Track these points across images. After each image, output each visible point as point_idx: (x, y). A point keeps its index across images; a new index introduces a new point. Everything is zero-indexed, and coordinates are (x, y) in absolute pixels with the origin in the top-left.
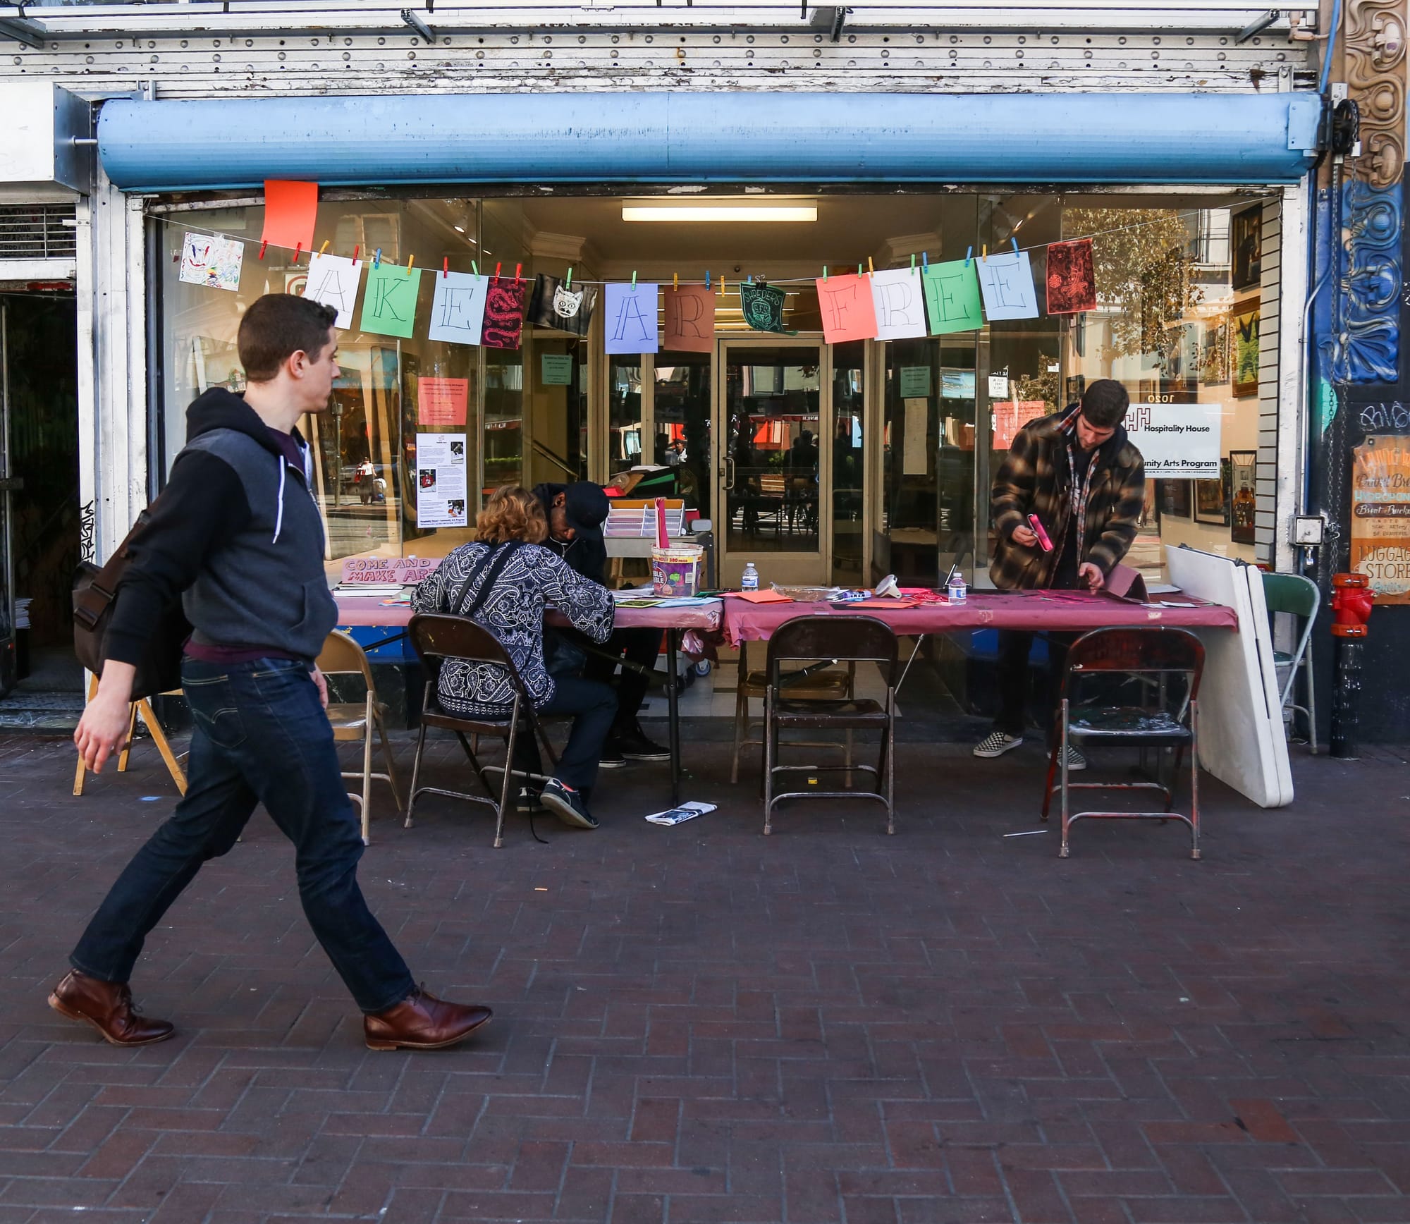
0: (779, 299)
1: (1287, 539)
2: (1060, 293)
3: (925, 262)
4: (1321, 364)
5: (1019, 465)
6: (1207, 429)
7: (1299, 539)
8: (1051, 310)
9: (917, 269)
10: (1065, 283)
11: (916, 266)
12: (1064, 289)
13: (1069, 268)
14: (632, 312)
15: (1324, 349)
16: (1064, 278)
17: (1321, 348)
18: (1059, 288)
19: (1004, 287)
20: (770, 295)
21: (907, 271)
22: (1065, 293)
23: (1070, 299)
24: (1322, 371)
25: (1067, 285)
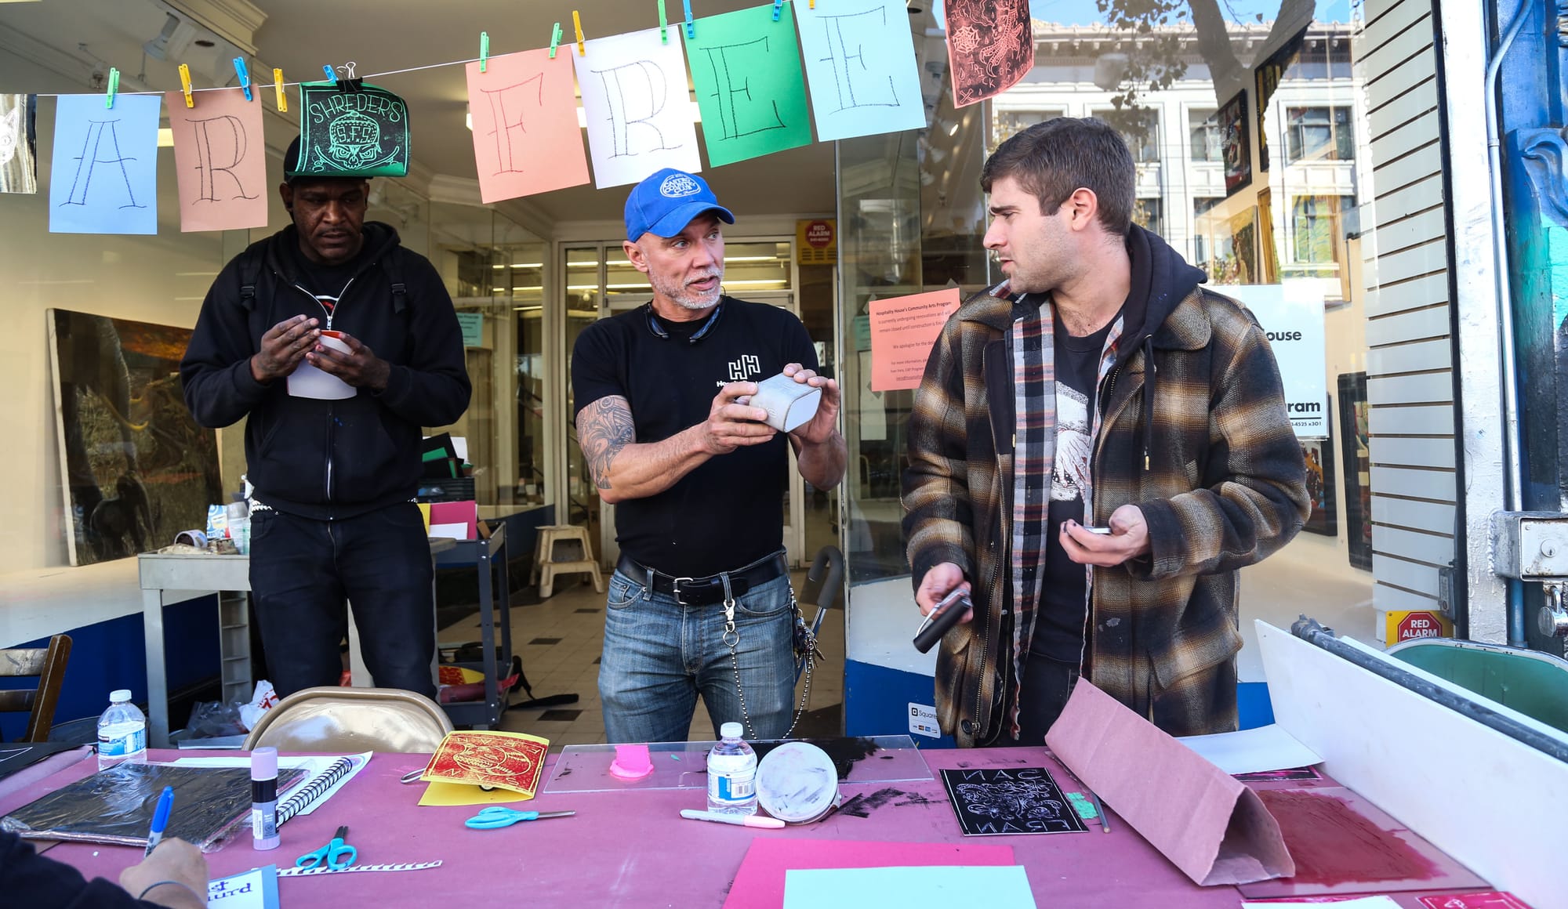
0: (396, 107)
1: (1491, 565)
2: (977, 62)
3: (688, 13)
4: (1537, 188)
5: (934, 401)
6: (1297, 336)
7: (1528, 565)
8: (960, 98)
9: (674, 28)
10: (987, 41)
11: (669, 23)
12: (984, 53)
13: (994, 10)
14: (107, 151)
15: (1538, 158)
16: (984, 31)
17: (1529, 158)
18: (975, 54)
19: (854, 63)
20: (376, 102)
21: (654, 34)
22: (987, 59)
23: (995, 69)
24: (1541, 202)
25: (991, 43)
